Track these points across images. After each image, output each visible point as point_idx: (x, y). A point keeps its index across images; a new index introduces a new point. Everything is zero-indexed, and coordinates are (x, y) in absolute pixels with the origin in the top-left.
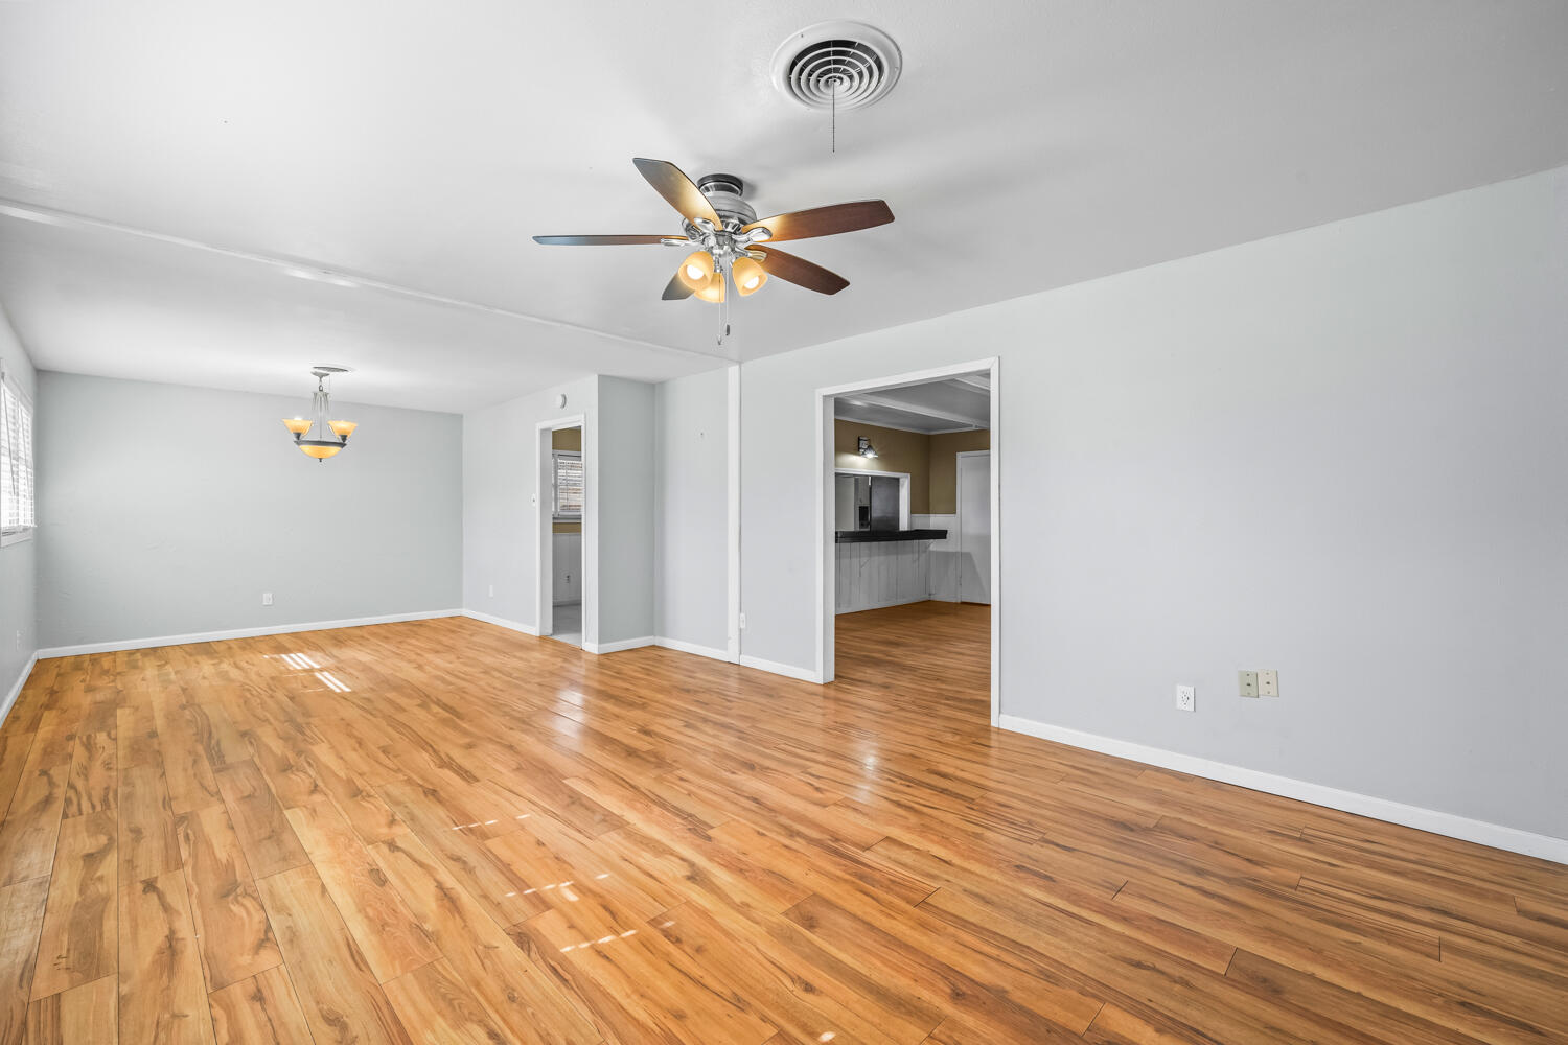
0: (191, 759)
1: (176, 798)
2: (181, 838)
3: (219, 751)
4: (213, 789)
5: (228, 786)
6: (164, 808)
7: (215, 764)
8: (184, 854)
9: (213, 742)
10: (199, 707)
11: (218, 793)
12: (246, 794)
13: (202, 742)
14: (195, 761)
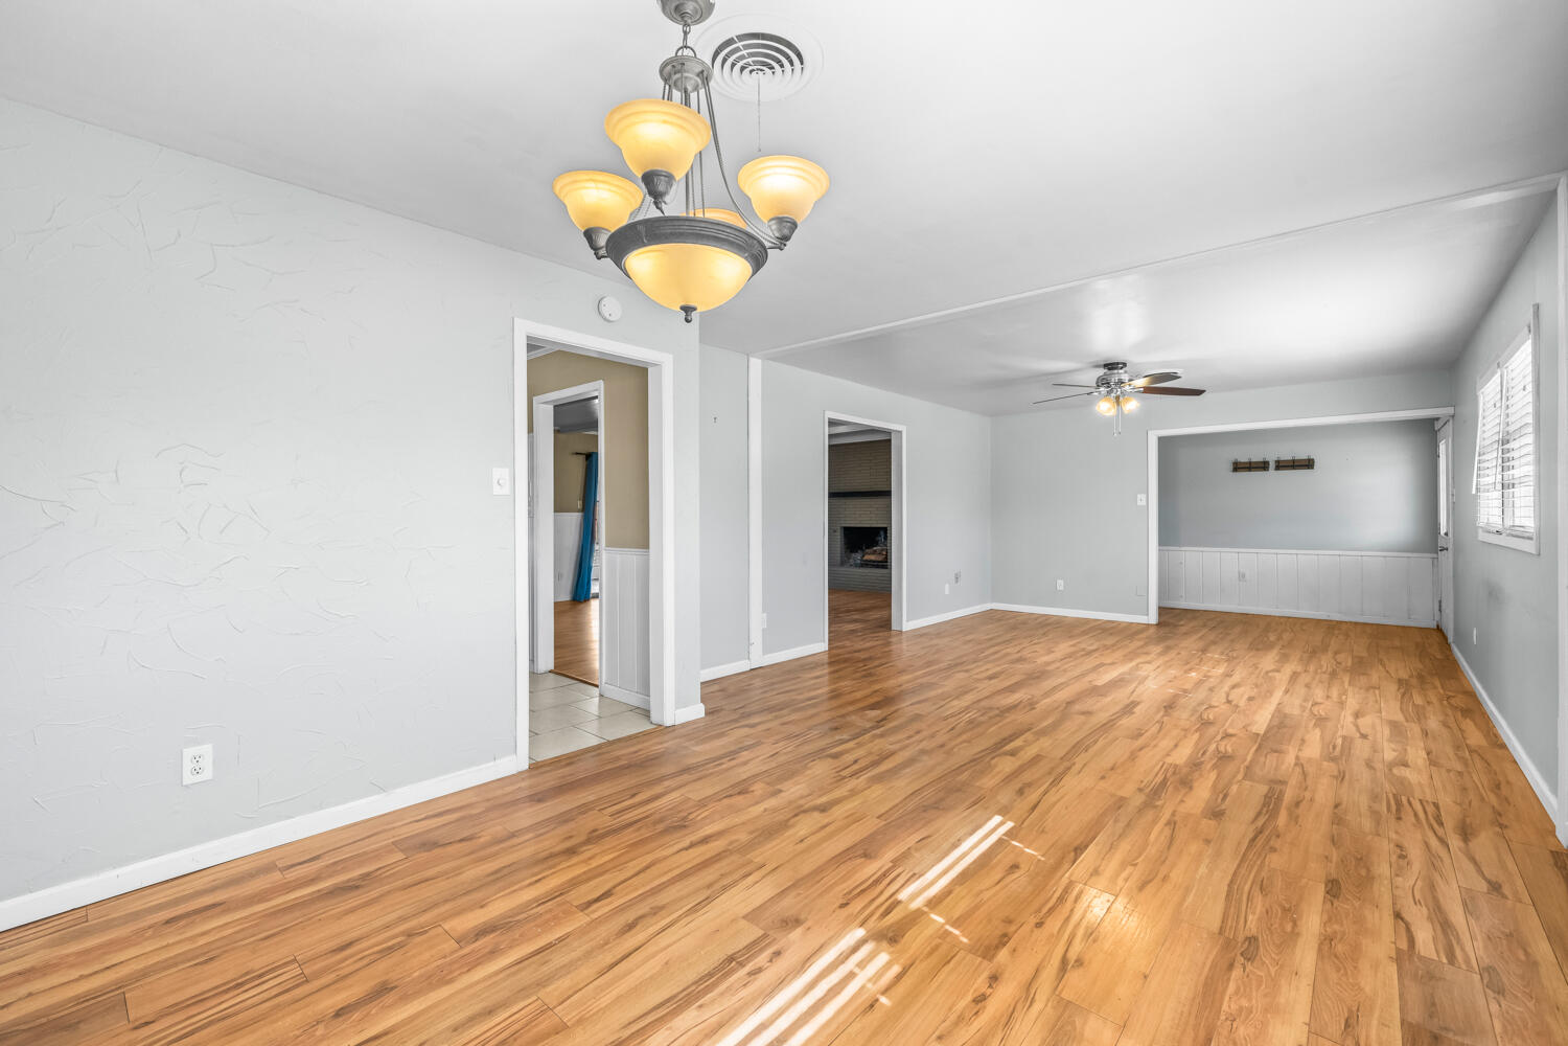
0: (1299, 811)
1: (1334, 777)
2: (1338, 749)
3: (1264, 805)
4: (1298, 769)
5: (1284, 767)
6: (1344, 772)
7: (1281, 791)
8: (1339, 741)
9: (1260, 823)
10: (1221, 931)
11: (1296, 764)
12: (1276, 754)
13: (1276, 828)
14: (1297, 804)
